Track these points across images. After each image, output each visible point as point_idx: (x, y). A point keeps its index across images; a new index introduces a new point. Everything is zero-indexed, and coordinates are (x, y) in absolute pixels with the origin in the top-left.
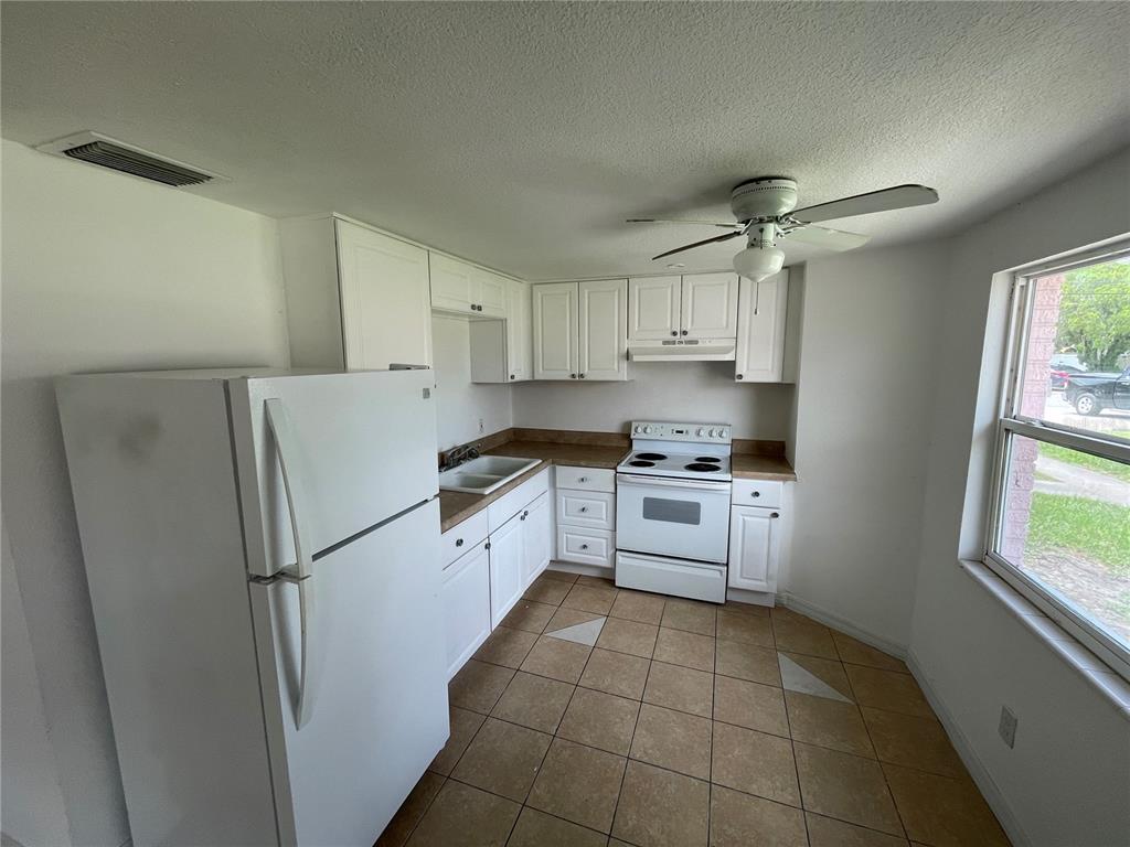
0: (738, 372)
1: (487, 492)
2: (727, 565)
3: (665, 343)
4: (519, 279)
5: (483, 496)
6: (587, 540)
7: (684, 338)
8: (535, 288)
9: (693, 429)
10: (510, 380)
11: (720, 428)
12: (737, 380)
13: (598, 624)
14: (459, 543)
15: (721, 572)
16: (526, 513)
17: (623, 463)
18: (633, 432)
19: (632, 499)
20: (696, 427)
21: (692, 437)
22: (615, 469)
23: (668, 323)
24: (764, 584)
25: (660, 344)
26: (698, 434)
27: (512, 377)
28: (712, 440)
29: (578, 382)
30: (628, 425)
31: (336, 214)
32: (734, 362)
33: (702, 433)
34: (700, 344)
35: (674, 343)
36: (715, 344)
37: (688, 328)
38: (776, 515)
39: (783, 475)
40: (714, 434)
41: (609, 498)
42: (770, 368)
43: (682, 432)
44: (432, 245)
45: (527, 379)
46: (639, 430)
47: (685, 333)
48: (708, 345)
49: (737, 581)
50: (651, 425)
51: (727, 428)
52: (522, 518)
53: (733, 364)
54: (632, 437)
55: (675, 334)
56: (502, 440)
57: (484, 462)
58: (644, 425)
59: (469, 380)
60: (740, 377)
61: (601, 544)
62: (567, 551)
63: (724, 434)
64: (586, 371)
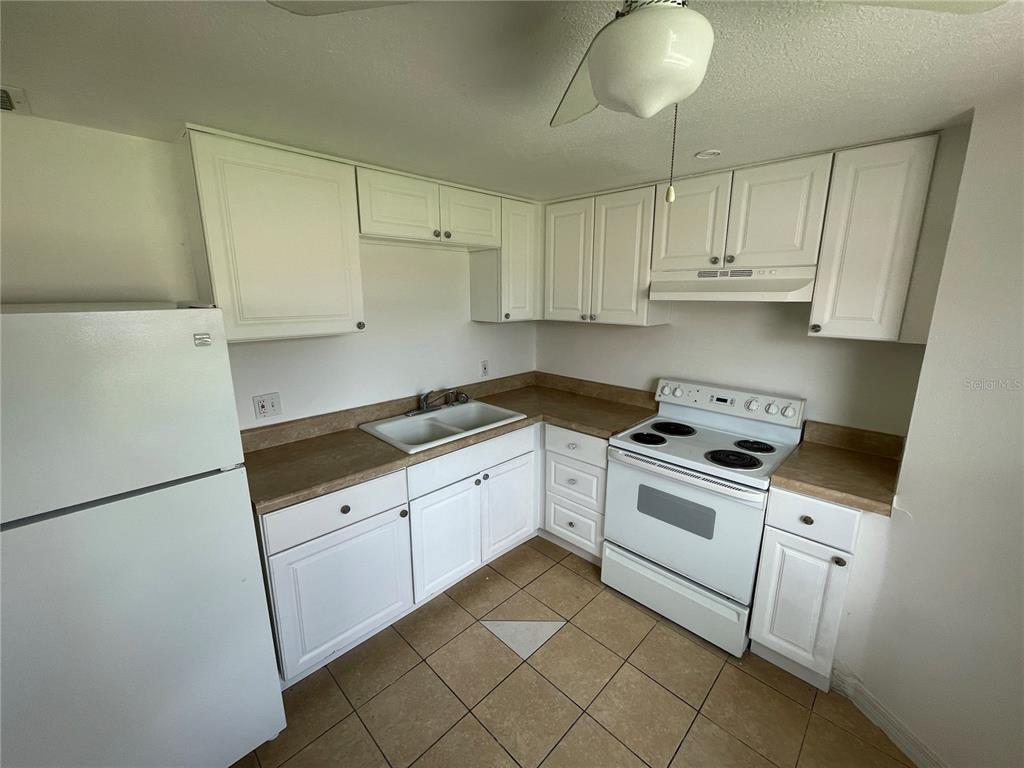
0: (814, 321)
1: (412, 452)
2: (751, 607)
3: (701, 274)
4: (527, 199)
5: (407, 455)
6: (574, 517)
7: (730, 267)
8: (548, 207)
9: (741, 398)
10: (504, 319)
11: (785, 402)
12: (811, 334)
13: (549, 628)
14: (346, 510)
15: (739, 615)
16: (486, 477)
17: (620, 435)
18: (658, 392)
19: (626, 482)
20: (747, 396)
21: (738, 409)
22: (608, 439)
23: (709, 244)
24: (810, 657)
25: (693, 277)
26: (748, 405)
27: (507, 316)
28: (768, 418)
29: (588, 326)
30: (655, 382)
31: (189, 125)
32: (810, 303)
33: (753, 406)
34: (754, 276)
35: (714, 274)
36: (780, 275)
37: (737, 251)
38: (839, 562)
39: (866, 501)
40: (773, 409)
41: (600, 473)
42: (876, 317)
43: (725, 401)
44: (360, 160)
45: (538, 318)
46: (667, 391)
47: (731, 259)
48: (767, 276)
49: (762, 633)
50: (683, 386)
51: (797, 404)
52: (478, 482)
53: (806, 308)
54: (657, 398)
55: (715, 261)
56: (518, 384)
57: (472, 408)
58: (673, 384)
59: (467, 317)
60: (816, 328)
61: (590, 526)
62: (555, 523)
63: (789, 412)
64: (598, 311)
